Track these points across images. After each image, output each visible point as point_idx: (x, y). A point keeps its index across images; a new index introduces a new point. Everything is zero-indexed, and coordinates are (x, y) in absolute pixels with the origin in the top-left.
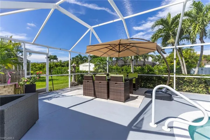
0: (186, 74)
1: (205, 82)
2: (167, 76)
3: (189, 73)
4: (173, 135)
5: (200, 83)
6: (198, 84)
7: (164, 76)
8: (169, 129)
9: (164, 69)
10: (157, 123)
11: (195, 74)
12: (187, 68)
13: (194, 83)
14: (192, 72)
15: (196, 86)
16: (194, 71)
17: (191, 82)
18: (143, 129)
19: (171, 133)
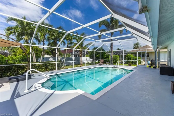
0: (36, 62)
1: (45, 66)
2: (28, 64)
3: (37, 61)
4: (37, 90)
5: (44, 66)
6: (43, 67)
7: (23, 64)
8: (35, 89)
9: (18, 58)
10: (28, 90)
11: (40, 62)
12: (36, 58)
13: (41, 67)
14: (38, 61)
15: (42, 68)
16: (40, 60)
17: (39, 67)
18: (21, 95)
19: (36, 89)
